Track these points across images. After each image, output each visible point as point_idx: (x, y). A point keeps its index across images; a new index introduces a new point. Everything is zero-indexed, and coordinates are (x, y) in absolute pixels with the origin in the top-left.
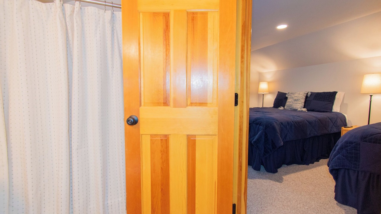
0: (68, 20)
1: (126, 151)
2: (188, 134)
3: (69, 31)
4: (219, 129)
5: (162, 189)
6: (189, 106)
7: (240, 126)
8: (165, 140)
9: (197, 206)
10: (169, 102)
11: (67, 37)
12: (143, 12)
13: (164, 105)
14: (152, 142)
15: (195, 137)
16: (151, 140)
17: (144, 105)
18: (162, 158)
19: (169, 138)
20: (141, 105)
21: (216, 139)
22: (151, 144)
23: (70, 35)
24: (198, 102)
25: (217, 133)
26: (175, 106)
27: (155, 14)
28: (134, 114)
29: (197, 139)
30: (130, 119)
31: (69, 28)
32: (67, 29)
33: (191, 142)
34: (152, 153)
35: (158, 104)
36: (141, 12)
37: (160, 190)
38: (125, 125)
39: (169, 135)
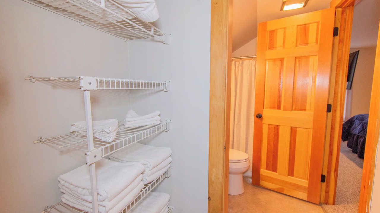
0: (237, 68)
1: (254, 131)
2: (292, 126)
3: (237, 73)
4: (313, 126)
5: (273, 155)
6: (293, 110)
7: (332, 126)
8: (277, 128)
9: (295, 169)
10: (281, 108)
11: (236, 77)
12: (268, 60)
13: (277, 109)
14: (269, 128)
15: (297, 129)
16: (269, 127)
17: (266, 108)
18: (274, 137)
19: (279, 127)
20: (264, 108)
21: (311, 132)
22: (268, 129)
23: (237, 75)
24: (299, 108)
25: (312, 128)
26: (284, 110)
27: (275, 60)
28: (259, 112)
29: (298, 129)
30: (258, 115)
31: (237, 72)
32: (236, 74)
33: (293, 131)
34: (269, 134)
35: (274, 108)
36: (267, 60)
37: (272, 155)
38: (255, 118)
39: (279, 126)
